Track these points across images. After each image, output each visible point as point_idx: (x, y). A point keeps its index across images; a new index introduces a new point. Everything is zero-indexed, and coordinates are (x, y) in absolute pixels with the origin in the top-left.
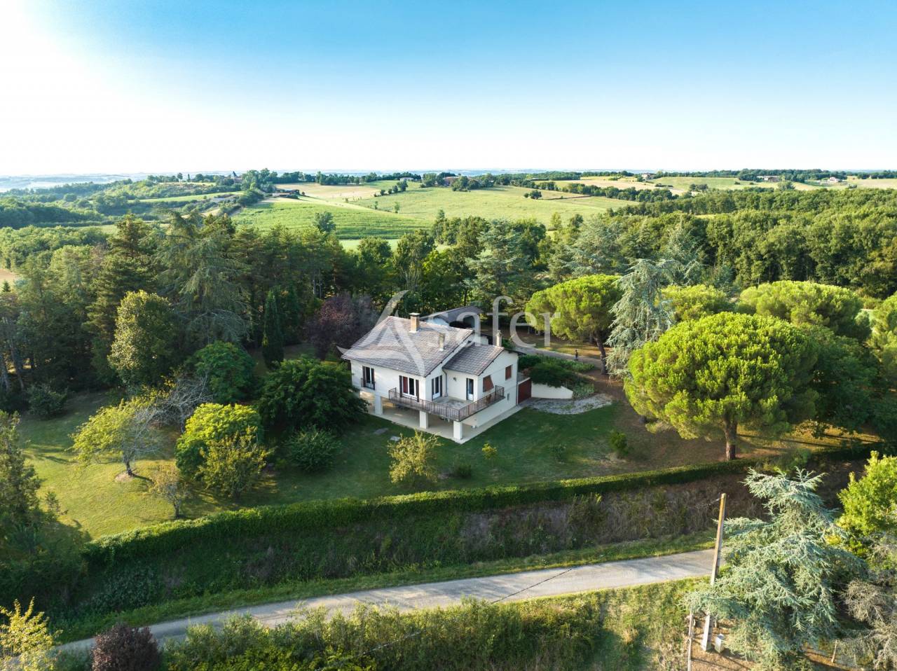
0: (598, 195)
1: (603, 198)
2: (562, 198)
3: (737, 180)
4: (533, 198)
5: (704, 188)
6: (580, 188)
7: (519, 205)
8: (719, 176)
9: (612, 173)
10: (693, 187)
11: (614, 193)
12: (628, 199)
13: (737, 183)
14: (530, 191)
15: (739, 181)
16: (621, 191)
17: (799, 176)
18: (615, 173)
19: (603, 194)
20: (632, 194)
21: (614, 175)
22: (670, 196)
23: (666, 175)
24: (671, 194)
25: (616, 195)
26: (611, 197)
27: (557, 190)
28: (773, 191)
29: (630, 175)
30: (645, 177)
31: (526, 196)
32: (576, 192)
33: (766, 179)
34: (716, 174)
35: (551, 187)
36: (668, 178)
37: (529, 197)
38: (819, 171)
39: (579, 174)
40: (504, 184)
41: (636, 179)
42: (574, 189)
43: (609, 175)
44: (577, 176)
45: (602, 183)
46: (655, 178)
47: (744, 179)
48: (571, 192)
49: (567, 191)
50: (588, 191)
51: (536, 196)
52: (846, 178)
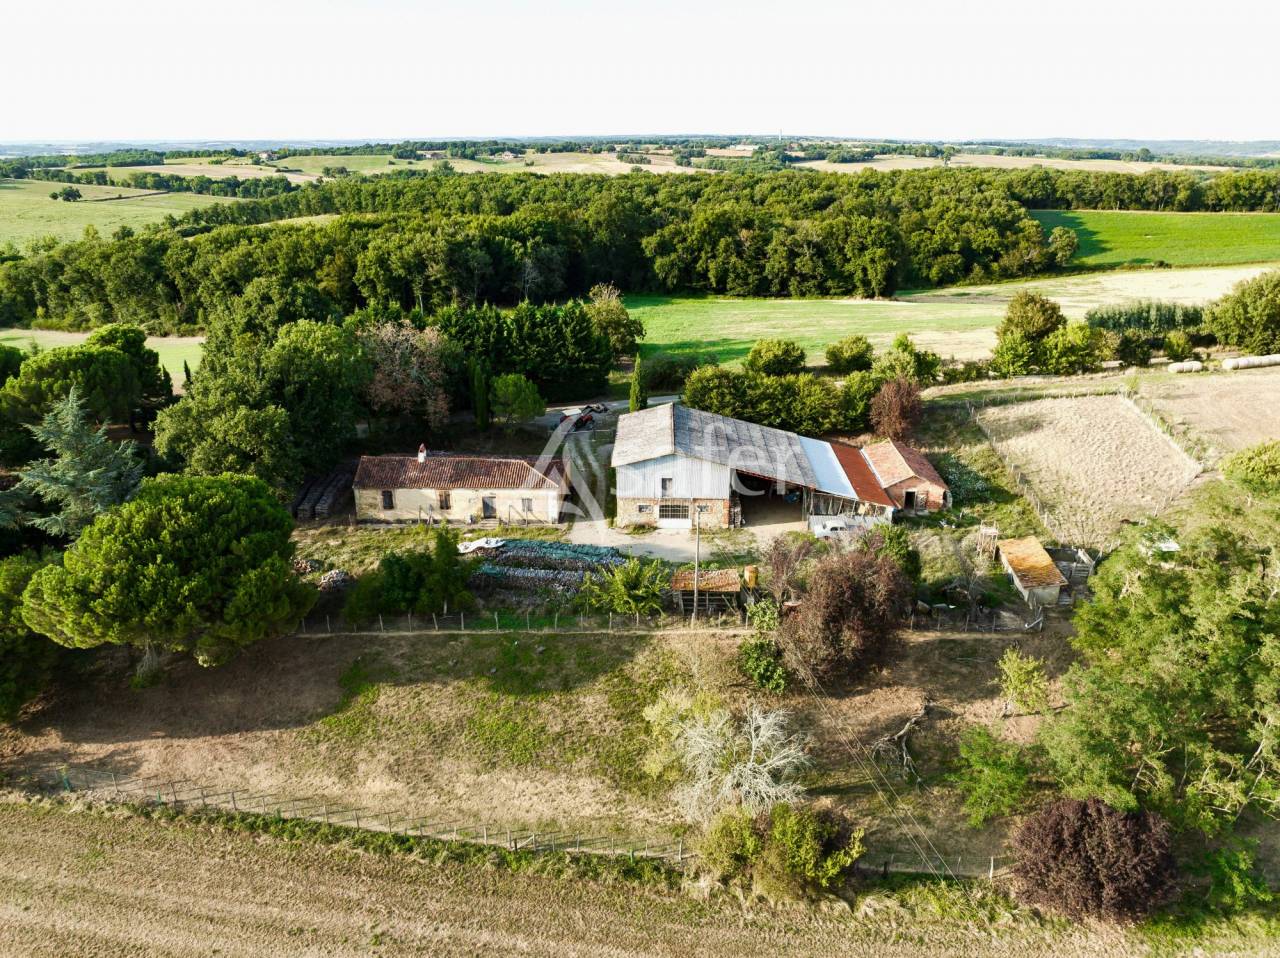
0: (180, 190)
1: (188, 194)
2: (120, 198)
3: (390, 158)
4: (67, 199)
5: (342, 171)
6: (150, 180)
7: (38, 213)
8: (372, 153)
9: (215, 152)
10: (327, 171)
11: (204, 186)
12: (226, 195)
13: (391, 163)
14: (59, 187)
15: (394, 160)
16: (216, 182)
17: (469, 151)
18: (220, 153)
19: (188, 189)
20: (232, 186)
21: (216, 155)
22: (288, 187)
23: (294, 153)
24: (289, 184)
25: (208, 189)
26: (200, 192)
27: (113, 183)
28: (425, 175)
29: (242, 154)
30: (264, 156)
31: (55, 197)
32: (144, 186)
33: (428, 156)
34: (368, 149)
35: (102, 179)
36: (298, 158)
37: (60, 199)
38: (496, 143)
39: (162, 155)
40: (17, 177)
41: (250, 161)
42: (140, 182)
43: (210, 155)
44: (159, 158)
45: (190, 170)
46: (279, 158)
47: (400, 156)
48: (136, 187)
49: (129, 186)
50: (164, 185)
51: (71, 196)
52: (524, 153)
